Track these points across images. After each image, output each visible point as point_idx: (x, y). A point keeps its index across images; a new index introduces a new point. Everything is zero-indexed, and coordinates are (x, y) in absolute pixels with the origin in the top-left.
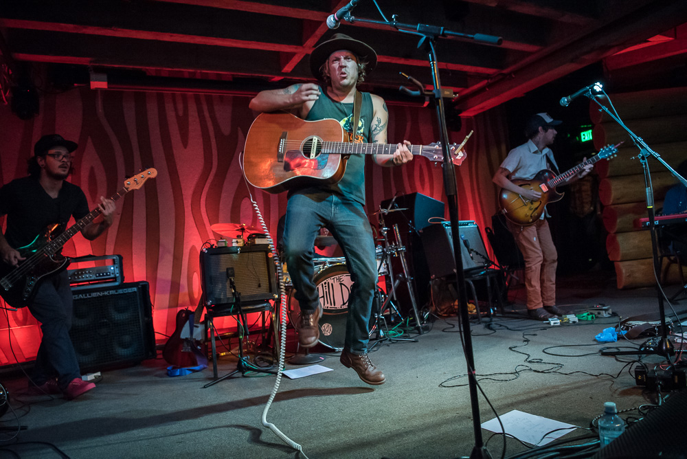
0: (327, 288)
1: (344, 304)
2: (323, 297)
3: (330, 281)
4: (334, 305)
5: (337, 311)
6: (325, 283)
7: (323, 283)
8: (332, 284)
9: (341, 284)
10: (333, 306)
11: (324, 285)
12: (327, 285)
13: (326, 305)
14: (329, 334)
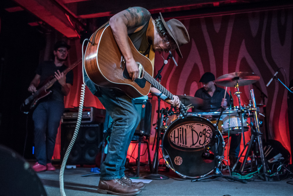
0: (181, 131)
1: (193, 145)
2: (178, 137)
3: (184, 127)
4: (186, 144)
5: (187, 149)
6: (180, 128)
7: (179, 128)
8: (185, 130)
9: (192, 130)
10: (184, 145)
11: (179, 130)
12: (181, 129)
13: (180, 143)
14: (179, 164)
